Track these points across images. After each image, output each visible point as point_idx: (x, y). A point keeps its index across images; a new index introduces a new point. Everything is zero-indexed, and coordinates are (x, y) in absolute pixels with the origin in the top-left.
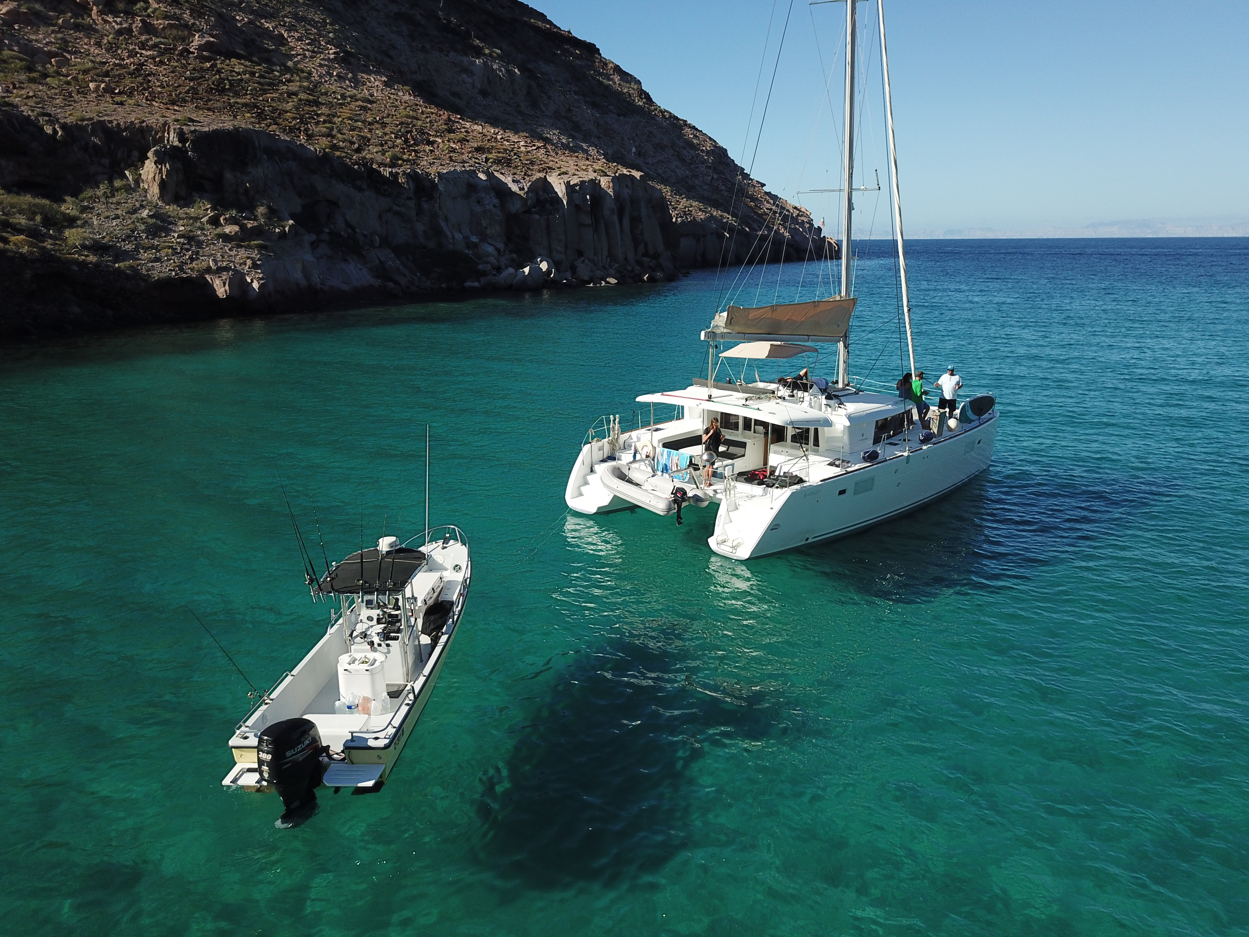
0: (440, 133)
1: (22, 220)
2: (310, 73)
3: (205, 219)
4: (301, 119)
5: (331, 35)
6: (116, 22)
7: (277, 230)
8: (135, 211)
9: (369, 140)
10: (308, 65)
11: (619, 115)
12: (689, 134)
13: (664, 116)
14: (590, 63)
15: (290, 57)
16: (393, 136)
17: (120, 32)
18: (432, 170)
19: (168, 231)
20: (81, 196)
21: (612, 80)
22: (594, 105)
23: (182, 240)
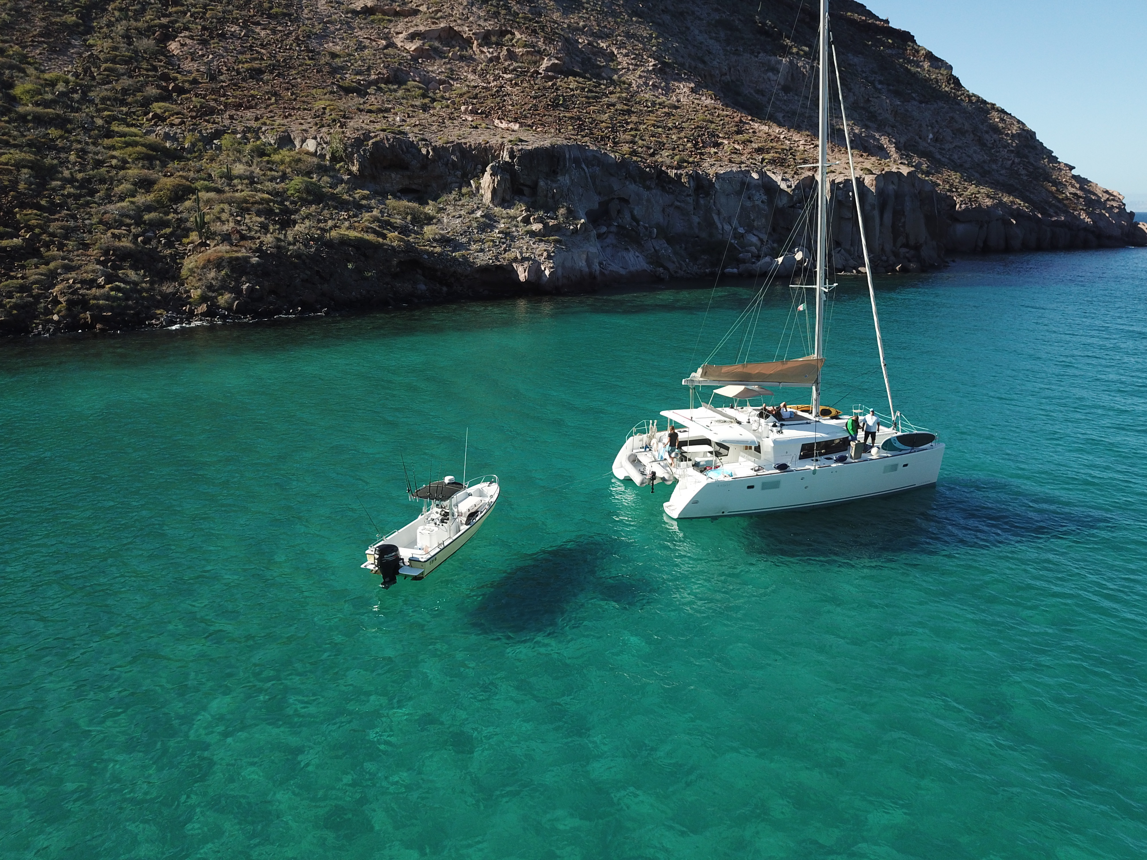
0: (728, 136)
1: (397, 220)
2: (630, 84)
3: (519, 219)
4: (613, 128)
5: (654, 48)
6: (489, 52)
7: (571, 227)
8: (473, 212)
9: (664, 144)
10: (631, 78)
11: (921, 102)
12: (995, 118)
13: (970, 101)
14: (901, 51)
15: (616, 71)
16: (686, 140)
17: (491, 60)
18: (711, 172)
19: (492, 227)
20: (439, 200)
21: (921, 67)
22: (897, 94)
23: (500, 235)
